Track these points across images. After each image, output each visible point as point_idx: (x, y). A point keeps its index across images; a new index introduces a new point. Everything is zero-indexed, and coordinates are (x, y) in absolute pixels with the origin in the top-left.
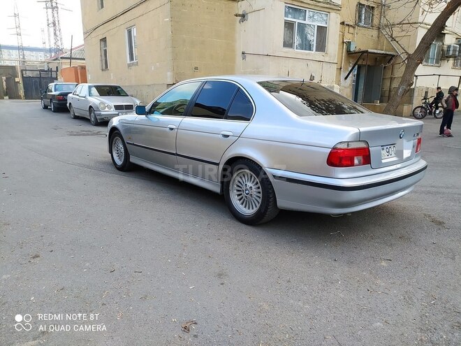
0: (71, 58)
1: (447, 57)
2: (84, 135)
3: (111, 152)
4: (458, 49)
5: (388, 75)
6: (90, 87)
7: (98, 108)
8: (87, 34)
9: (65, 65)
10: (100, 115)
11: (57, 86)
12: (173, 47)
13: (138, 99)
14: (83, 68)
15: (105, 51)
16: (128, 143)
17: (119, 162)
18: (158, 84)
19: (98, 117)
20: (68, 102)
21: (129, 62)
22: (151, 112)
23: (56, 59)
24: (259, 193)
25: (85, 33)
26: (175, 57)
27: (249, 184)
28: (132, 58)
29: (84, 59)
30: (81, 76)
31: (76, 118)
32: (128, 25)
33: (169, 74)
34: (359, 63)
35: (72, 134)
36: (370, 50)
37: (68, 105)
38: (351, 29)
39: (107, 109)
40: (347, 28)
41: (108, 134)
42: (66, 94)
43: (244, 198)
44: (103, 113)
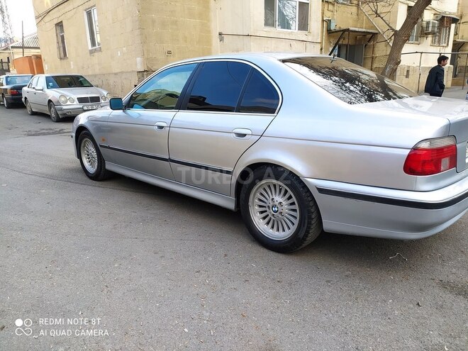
0: (23, 47)
1: (426, 34)
2: (44, 134)
3: (79, 156)
4: (436, 25)
5: (369, 55)
6: (47, 78)
7: (58, 102)
8: (41, 17)
9: (18, 54)
10: (61, 110)
11: (9, 79)
12: (141, 29)
13: (104, 89)
14: (39, 58)
15: (63, 37)
16: (101, 146)
17: (92, 169)
18: (127, 72)
19: (59, 113)
20: (24, 97)
21: (90, 48)
22: (130, 105)
23: (7, 49)
24: (295, 210)
25: (37, 18)
26: (145, 40)
27: (278, 199)
28: (93, 43)
29: (39, 48)
30: (36, 66)
31: (34, 114)
32: (87, 6)
33: (139, 59)
34: (340, 43)
35: (30, 134)
36: (351, 29)
37: (23, 100)
38: (331, 7)
39: (69, 103)
40: (326, 5)
41: (74, 135)
42: (20, 88)
43: (270, 216)
44: (64, 107)
